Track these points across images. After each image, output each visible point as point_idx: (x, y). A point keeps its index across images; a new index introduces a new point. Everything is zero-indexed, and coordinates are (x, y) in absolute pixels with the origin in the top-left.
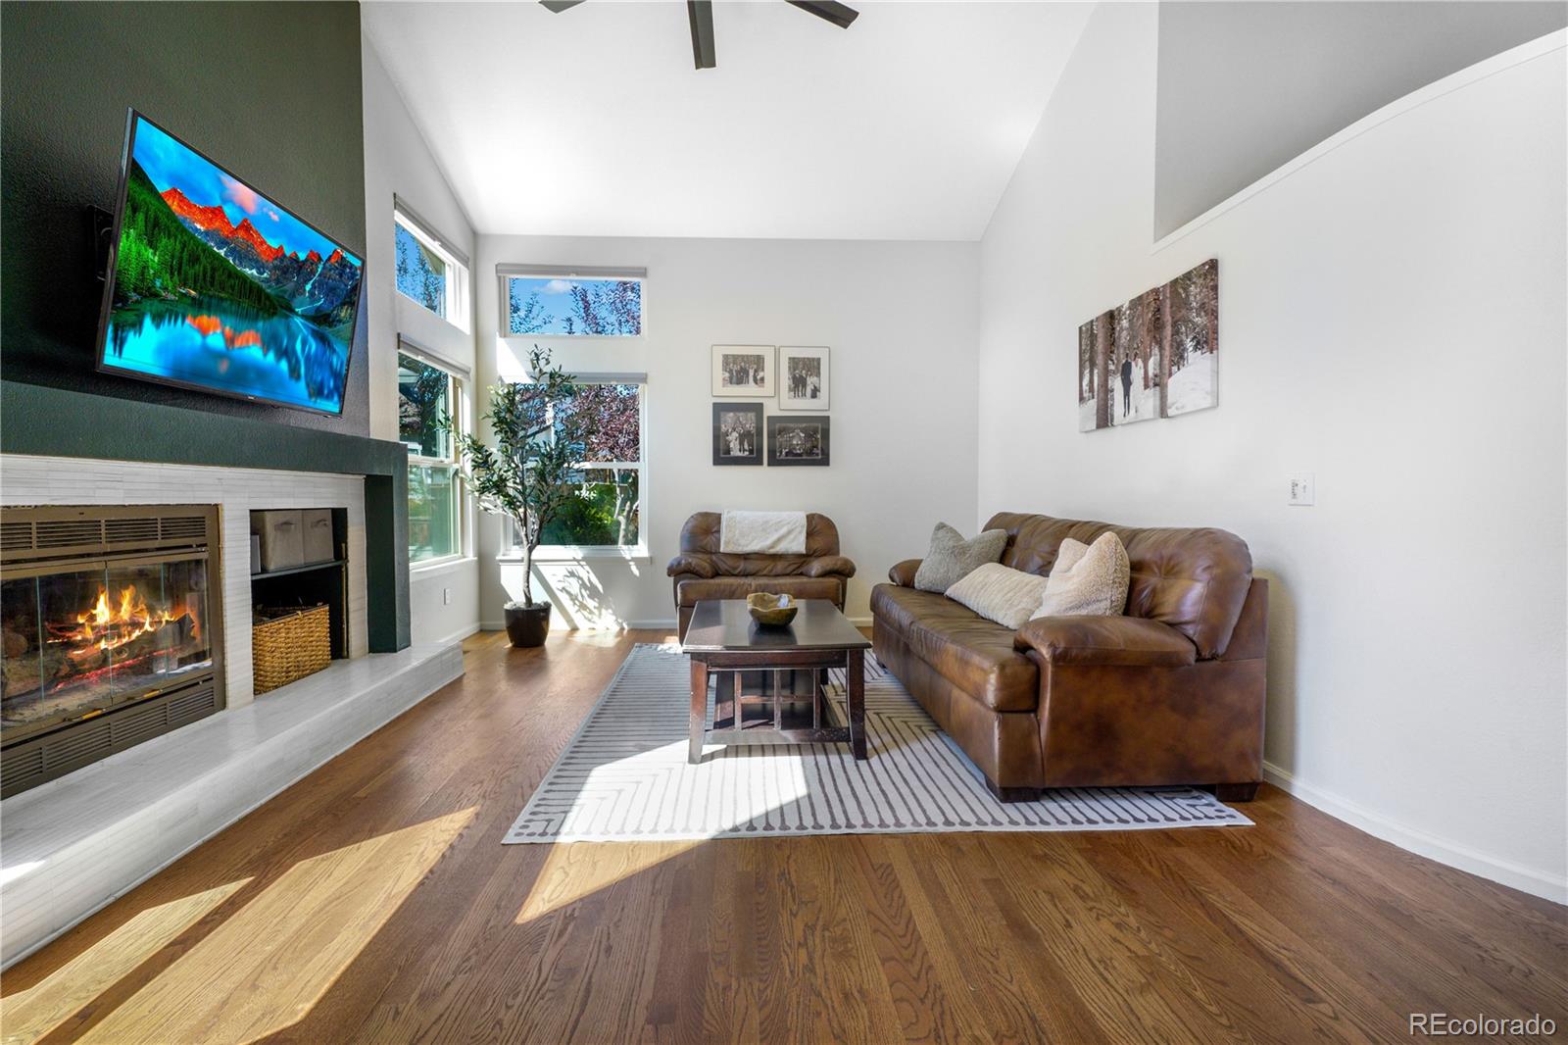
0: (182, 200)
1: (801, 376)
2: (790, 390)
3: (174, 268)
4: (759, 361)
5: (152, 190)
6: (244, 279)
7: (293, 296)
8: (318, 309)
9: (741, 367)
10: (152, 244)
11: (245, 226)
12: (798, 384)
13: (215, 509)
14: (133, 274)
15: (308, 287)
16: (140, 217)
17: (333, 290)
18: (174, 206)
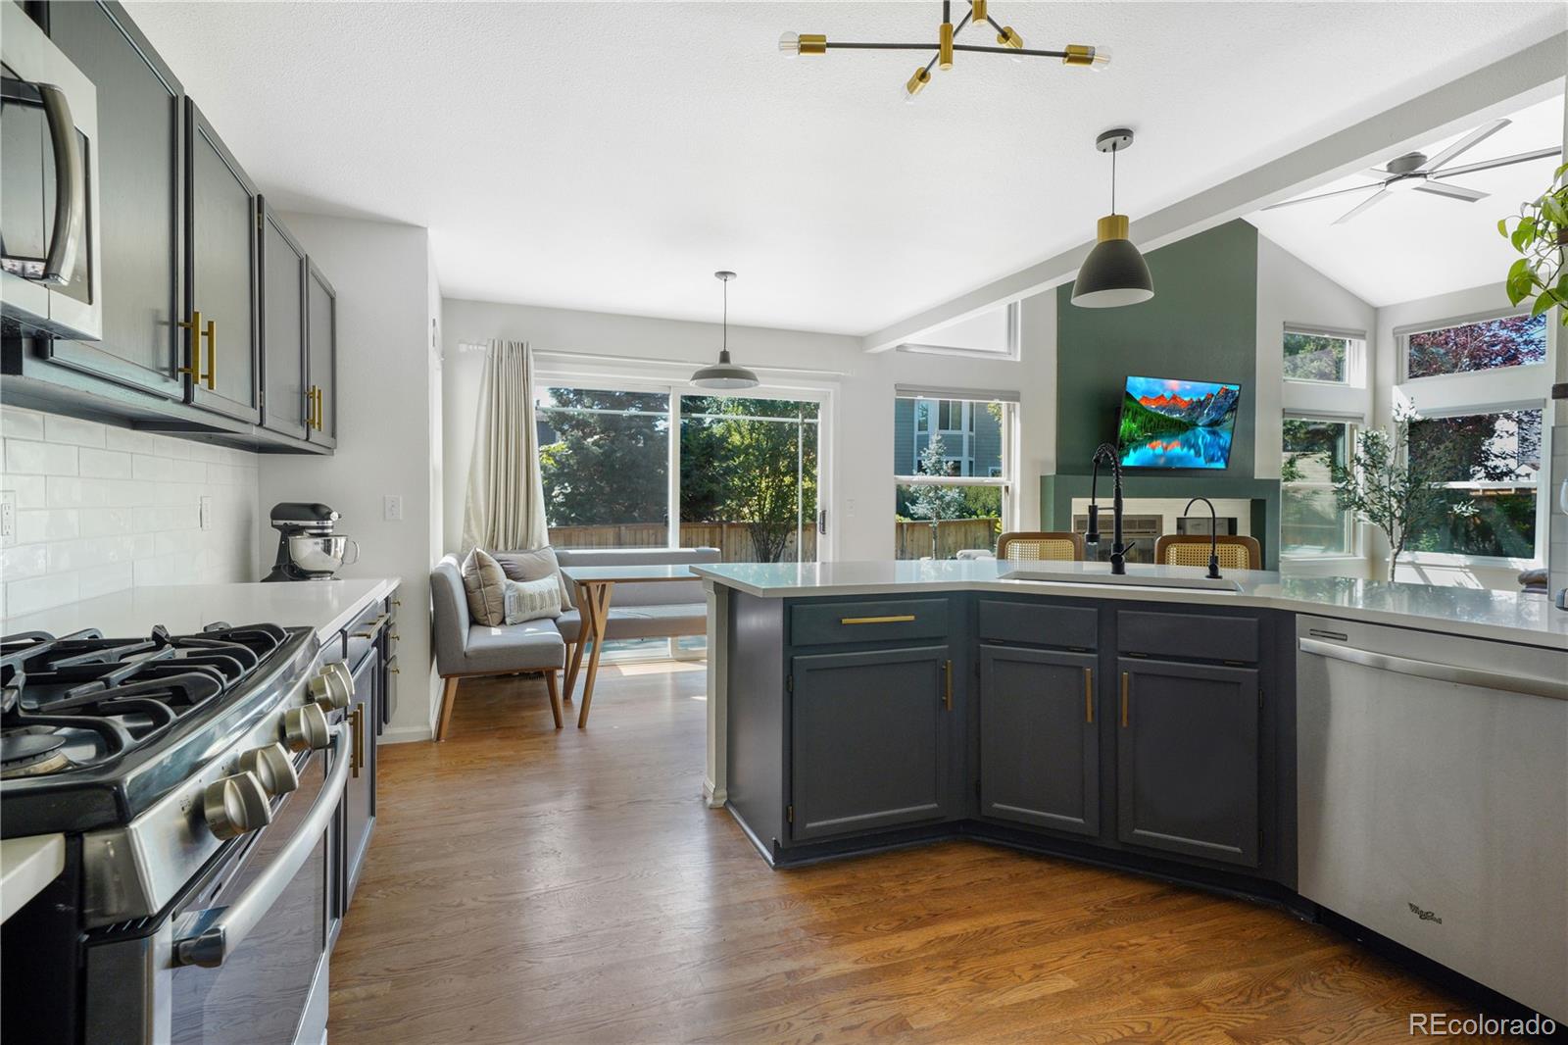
0: (1146, 398)
3: (1143, 428)
5: (1134, 400)
6: (1173, 419)
7: (1197, 418)
8: (1211, 420)
10: (1134, 421)
11: (1174, 397)
13: (1161, 517)
14: (1127, 435)
15: (1206, 411)
16: (1130, 413)
17: (1220, 408)
18: (1143, 403)
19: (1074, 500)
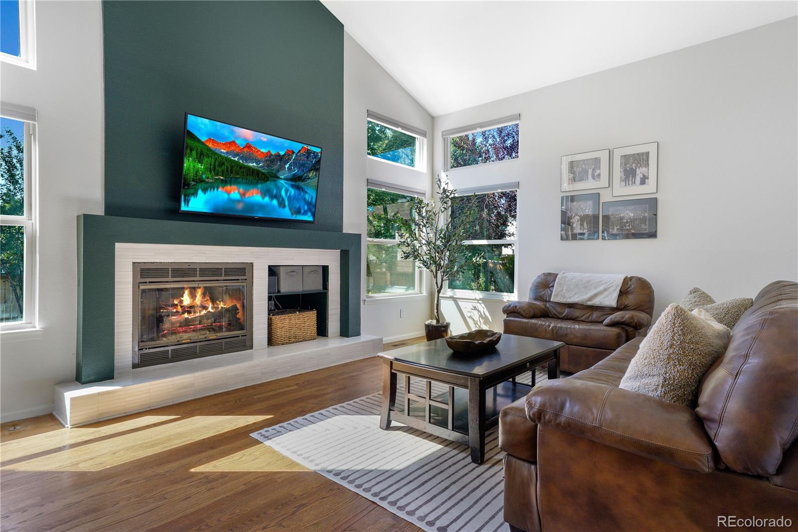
0: (214, 141)
1: (631, 169)
2: (621, 180)
3: (212, 169)
4: (597, 161)
5: (199, 141)
6: (249, 168)
7: (278, 171)
8: (294, 175)
9: (582, 169)
10: (200, 162)
11: (248, 146)
12: (629, 175)
13: (251, 264)
14: (192, 174)
15: (287, 166)
16: (194, 153)
17: (303, 165)
18: (210, 145)
19: (117, 245)
